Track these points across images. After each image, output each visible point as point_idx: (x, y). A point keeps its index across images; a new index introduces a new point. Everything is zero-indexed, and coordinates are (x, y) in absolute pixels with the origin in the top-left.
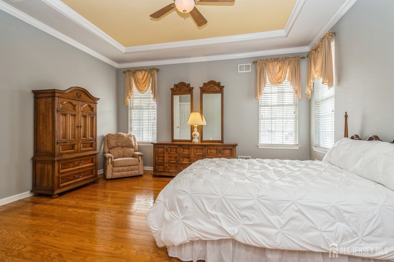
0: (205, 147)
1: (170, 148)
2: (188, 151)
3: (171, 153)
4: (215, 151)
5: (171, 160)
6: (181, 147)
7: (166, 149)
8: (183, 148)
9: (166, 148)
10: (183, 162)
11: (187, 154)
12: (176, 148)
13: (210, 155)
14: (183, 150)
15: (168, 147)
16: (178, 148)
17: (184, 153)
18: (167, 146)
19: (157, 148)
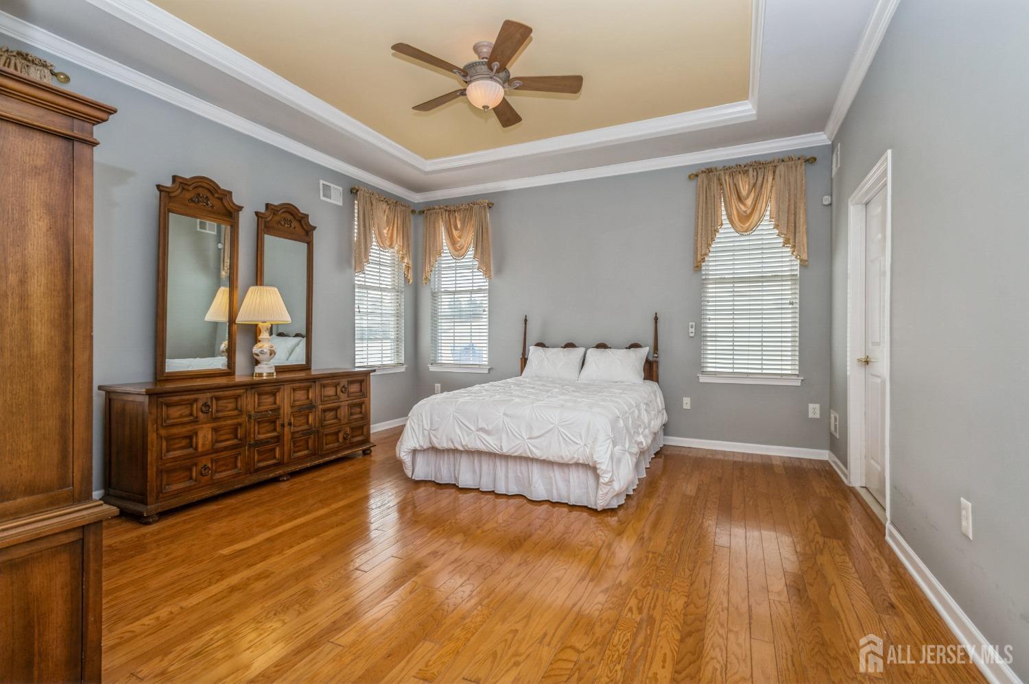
0: (315, 382)
1: (218, 399)
2: (271, 400)
3: (220, 414)
4: (334, 389)
5: (217, 442)
6: (253, 391)
7: (205, 405)
8: (260, 394)
9: (204, 401)
10: (262, 436)
11: (271, 410)
12: (237, 397)
13: (327, 402)
14: (259, 399)
15: (212, 398)
16: (245, 395)
17: (262, 408)
18: (209, 395)
19: (164, 408)
